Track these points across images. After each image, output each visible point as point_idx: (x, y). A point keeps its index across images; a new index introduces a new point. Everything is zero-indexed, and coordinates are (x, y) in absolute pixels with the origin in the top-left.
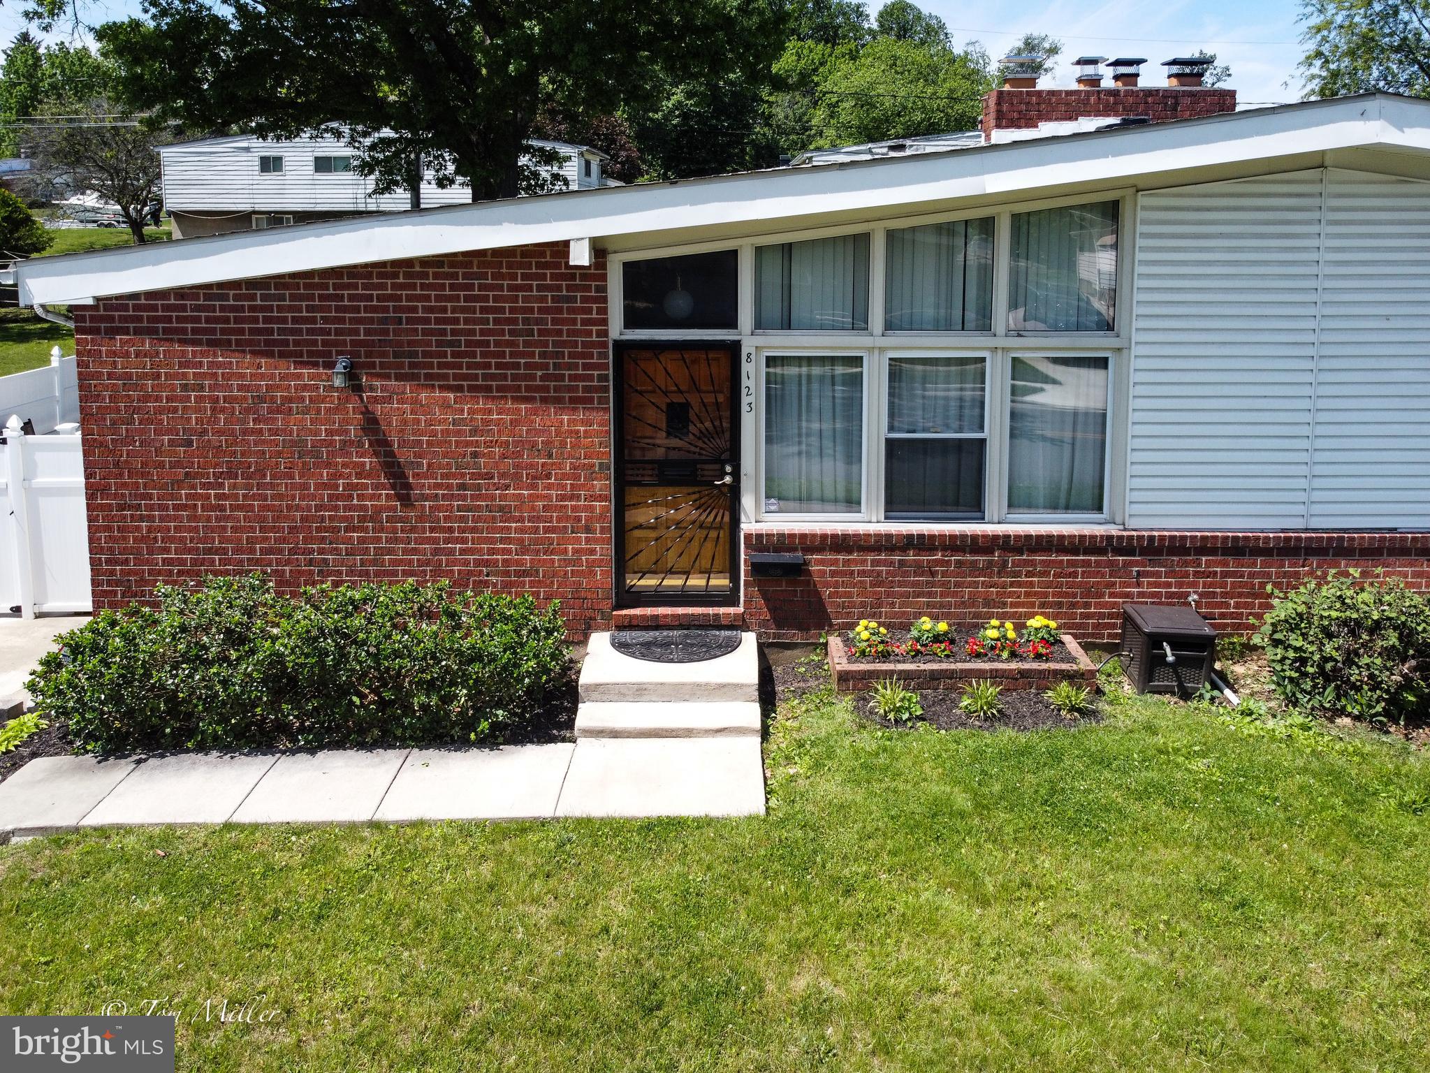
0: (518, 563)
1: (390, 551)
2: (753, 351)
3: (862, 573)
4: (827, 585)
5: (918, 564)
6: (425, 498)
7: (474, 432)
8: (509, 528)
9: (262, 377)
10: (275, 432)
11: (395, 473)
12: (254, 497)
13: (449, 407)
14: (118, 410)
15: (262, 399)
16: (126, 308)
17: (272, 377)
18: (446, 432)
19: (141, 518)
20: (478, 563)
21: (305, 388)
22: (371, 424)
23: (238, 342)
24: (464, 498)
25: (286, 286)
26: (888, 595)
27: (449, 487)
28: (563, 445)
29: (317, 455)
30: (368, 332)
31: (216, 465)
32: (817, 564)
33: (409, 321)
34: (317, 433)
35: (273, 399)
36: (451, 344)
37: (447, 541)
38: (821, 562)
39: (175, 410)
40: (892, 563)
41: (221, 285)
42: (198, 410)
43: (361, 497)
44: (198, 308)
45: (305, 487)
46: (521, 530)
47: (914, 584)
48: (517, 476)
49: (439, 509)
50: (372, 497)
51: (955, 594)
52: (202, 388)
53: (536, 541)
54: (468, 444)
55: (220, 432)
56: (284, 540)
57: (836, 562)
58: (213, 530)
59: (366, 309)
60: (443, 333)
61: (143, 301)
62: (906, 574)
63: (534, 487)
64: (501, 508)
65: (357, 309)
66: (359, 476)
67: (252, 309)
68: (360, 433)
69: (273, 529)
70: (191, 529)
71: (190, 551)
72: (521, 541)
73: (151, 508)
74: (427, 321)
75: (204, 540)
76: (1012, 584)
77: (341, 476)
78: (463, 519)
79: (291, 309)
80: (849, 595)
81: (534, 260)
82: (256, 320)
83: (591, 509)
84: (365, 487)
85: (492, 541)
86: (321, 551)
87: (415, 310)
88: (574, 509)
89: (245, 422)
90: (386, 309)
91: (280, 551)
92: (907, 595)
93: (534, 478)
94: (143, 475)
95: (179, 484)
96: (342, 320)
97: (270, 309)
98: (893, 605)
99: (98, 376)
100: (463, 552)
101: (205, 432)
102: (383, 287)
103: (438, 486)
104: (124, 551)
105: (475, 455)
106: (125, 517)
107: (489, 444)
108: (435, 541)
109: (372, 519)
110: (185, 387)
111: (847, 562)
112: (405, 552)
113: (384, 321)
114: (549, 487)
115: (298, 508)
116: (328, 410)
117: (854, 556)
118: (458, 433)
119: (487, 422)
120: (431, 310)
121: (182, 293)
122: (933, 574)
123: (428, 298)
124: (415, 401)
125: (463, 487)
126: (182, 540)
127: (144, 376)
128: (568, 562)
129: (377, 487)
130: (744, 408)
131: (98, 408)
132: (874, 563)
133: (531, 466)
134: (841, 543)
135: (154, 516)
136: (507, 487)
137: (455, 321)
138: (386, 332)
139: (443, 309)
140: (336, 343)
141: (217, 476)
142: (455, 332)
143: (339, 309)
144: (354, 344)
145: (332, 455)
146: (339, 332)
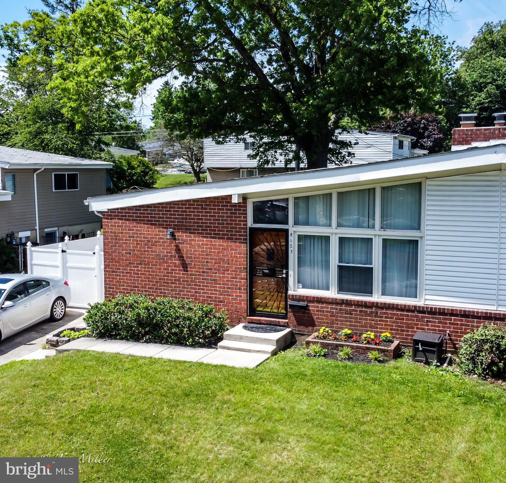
0: (219, 298)
1: (183, 291)
2: (293, 233)
3: (327, 312)
4: (315, 315)
5: (346, 310)
6: (192, 275)
7: (207, 255)
8: (216, 287)
10: (152, 252)
11: (185, 266)
13: (200, 246)
14: (112, 242)
15: (149, 241)
16: (115, 212)
17: (152, 235)
18: (199, 254)
19: (118, 275)
20: (208, 297)
21: (161, 238)
22: (178, 250)
24: (204, 276)
25: (156, 207)
26: (336, 320)
27: (199, 272)
28: (233, 261)
29: (164, 259)
31: (137, 261)
32: (313, 307)
33: (190, 219)
34: (164, 253)
35: (152, 242)
36: (201, 227)
37: (199, 289)
39: (127, 243)
40: (337, 309)
41: (140, 206)
42: (133, 244)
43: (175, 273)
44: (133, 213)
45: (160, 269)
46: (220, 288)
47: (345, 317)
48: (219, 270)
49: (197, 278)
50: (178, 274)
51: (359, 322)
52: (133, 237)
53: (224, 291)
54: (205, 259)
55: (138, 251)
56: (154, 285)
57: (318, 307)
58: (136, 280)
59: (178, 215)
60: (198, 223)
61: (120, 210)
62: (342, 313)
63: (224, 274)
64: (214, 280)
65: (175, 215)
66: (175, 266)
67: (148, 214)
68: (176, 253)
69: (151, 282)
70: (130, 280)
71: (129, 286)
72: (220, 291)
73: (120, 273)
74: (194, 219)
75: (134, 283)
76: (380, 321)
77: (170, 266)
78: (203, 283)
79: (158, 214)
80: (323, 319)
81: (225, 201)
82: (148, 217)
85: (212, 290)
87: (191, 215)
88: (236, 282)
89: (144, 248)
90: (183, 215)
92: (341, 321)
93: (224, 271)
95: (127, 266)
96: (171, 218)
97: (152, 214)
98: (337, 324)
99: (108, 232)
100: (203, 293)
101: (134, 251)
102: (182, 208)
103: (196, 272)
104: (113, 285)
106: (113, 275)
107: (211, 259)
108: (195, 289)
110: (130, 237)
111: (322, 307)
112: (187, 292)
113: (182, 219)
114: (228, 274)
116: (167, 246)
117: (324, 305)
118: (203, 255)
119: (210, 252)
120: (195, 215)
121: (130, 208)
122: (351, 314)
123: (194, 212)
124: (191, 244)
125: (203, 272)
126: (128, 283)
127: (119, 233)
128: (234, 299)
129: (180, 270)
130: (290, 252)
131: (108, 241)
132: (332, 308)
133: (223, 267)
134: (320, 300)
135: (121, 275)
136: (216, 273)
137: (202, 219)
138: (182, 222)
139: (199, 216)
140: (169, 225)
141: (137, 264)
142: (202, 223)
143: (170, 214)
144: (174, 225)
145: (167, 259)
146: (170, 222)
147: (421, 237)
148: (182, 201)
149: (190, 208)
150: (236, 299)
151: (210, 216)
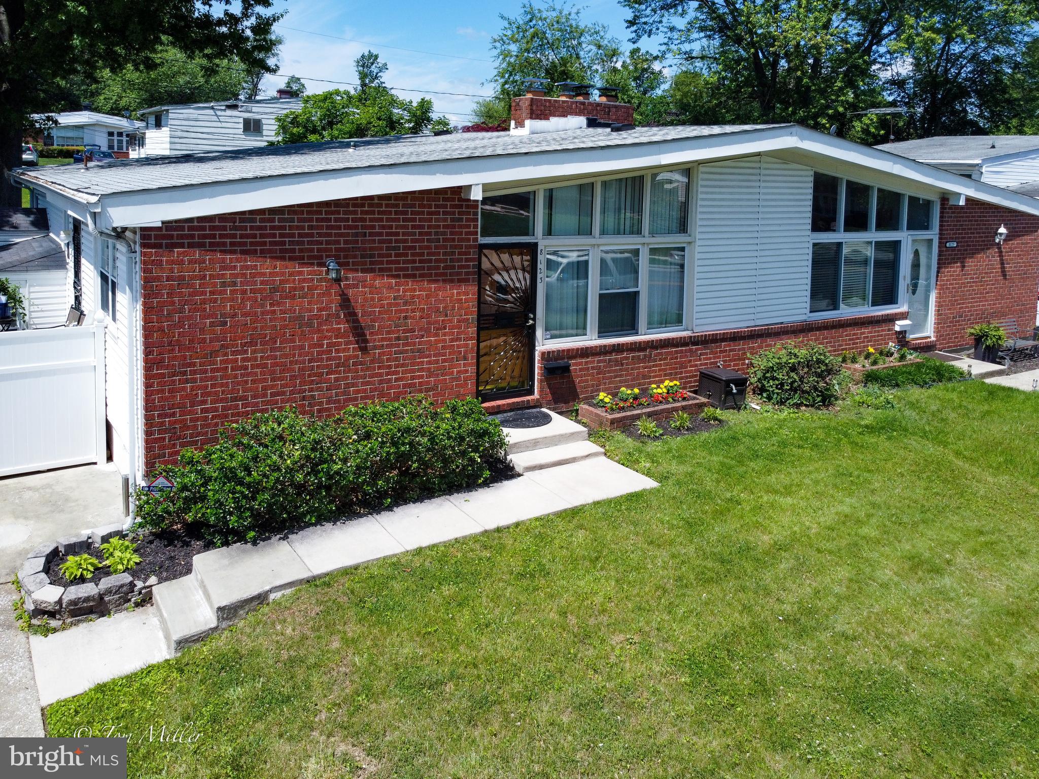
0: (428, 383)
1: (353, 385)
2: (543, 248)
3: (593, 368)
4: (578, 376)
5: (616, 360)
6: (375, 347)
7: (405, 304)
8: (423, 362)
9: (277, 274)
10: (283, 312)
11: (359, 334)
12: (268, 358)
13: (392, 288)
14: (173, 303)
15: (274, 290)
16: (183, 229)
17: (283, 274)
18: (390, 305)
20: (405, 386)
21: (304, 280)
22: (346, 302)
23: (262, 252)
24: (398, 345)
25: (295, 213)
26: (604, 378)
27: (390, 339)
28: (454, 307)
29: (310, 325)
30: (346, 242)
31: (243, 338)
32: (575, 366)
33: (371, 234)
34: (311, 310)
35: (284, 290)
36: (394, 248)
37: (387, 374)
38: (575, 364)
40: (605, 361)
42: (232, 300)
43: (337, 351)
44: (235, 228)
45: (302, 347)
46: (429, 363)
47: (615, 371)
48: (428, 330)
49: (383, 354)
50: (344, 350)
51: (631, 375)
52: (235, 284)
53: (438, 369)
54: (401, 311)
55: (245, 315)
56: (286, 386)
57: (581, 364)
58: (238, 383)
59: (346, 227)
60: (390, 241)
61: (196, 224)
62: (611, 366)
63: (436, 335)
64: (419, 350)
65: (339, 228)
66: (337, 337)
68: (339, 308)
69: (281, 379)
70: (222, 385)
71: (221, 401)
72: (429, 369)
73: (194, 372)
74: (380, 234)
76: (654, 366)
77: (325, 338)
78: (397, 359)
79: (298, 228)
80: (587, 381)
81: (441, 196)
82: (274, 236)
83: (466, 345)
84: (339, 344)
85: (413, 371)
86: (311, 390)
87: (373, 227)
88: (458, 346)
89: (262, 306)
90: (356, 227)
91: (284, 393)
92: (611, 377)
93: (438, 329)
94: (189, 349)
95: (215, 353)
96: (329, 235)
97: (284, 228)
98: (605, 383)
99: (158, 279)
100: (397, 380)
101: (235, 315)
102: (355, 213)
103: (383, 339)
104: (172, 407)
105: (406, 318)
107: (413, 311)
108: (381, 375)
109: (344, 365)
110: (224, 284)
111: (586, 363)
113: (356, 235)
114: (445, 335)
115: (296, 362)
116: (319, 295)
118: (397, 305)
119: (413, 297)
120: (383, 227)
121: (223, 217)
122: (622, 365)
123: (381, 220)
124: (371, 286)
125: (398, 338)
126: (216, 393)
128: (453, 379)
129: (347, 343)
130: (539, 280)
131: (158, 302)
132: (599, 362)
133: (437, 322)
134: (585, 353)
135: (196, 379)
136: (422, 336)
137: (397, 234)
138: (357, 242)
139: (391, 227)
140: (326, 250)
141: (243, 345)
142: (397, 241)
143: (328, 227)
144: (337, 250)
145: (320, 324)
146: (328, 243)
147: (690, 243)
148: (371, 198)
149: (373, 213)
150: (458, 379)
151: (413, 227)
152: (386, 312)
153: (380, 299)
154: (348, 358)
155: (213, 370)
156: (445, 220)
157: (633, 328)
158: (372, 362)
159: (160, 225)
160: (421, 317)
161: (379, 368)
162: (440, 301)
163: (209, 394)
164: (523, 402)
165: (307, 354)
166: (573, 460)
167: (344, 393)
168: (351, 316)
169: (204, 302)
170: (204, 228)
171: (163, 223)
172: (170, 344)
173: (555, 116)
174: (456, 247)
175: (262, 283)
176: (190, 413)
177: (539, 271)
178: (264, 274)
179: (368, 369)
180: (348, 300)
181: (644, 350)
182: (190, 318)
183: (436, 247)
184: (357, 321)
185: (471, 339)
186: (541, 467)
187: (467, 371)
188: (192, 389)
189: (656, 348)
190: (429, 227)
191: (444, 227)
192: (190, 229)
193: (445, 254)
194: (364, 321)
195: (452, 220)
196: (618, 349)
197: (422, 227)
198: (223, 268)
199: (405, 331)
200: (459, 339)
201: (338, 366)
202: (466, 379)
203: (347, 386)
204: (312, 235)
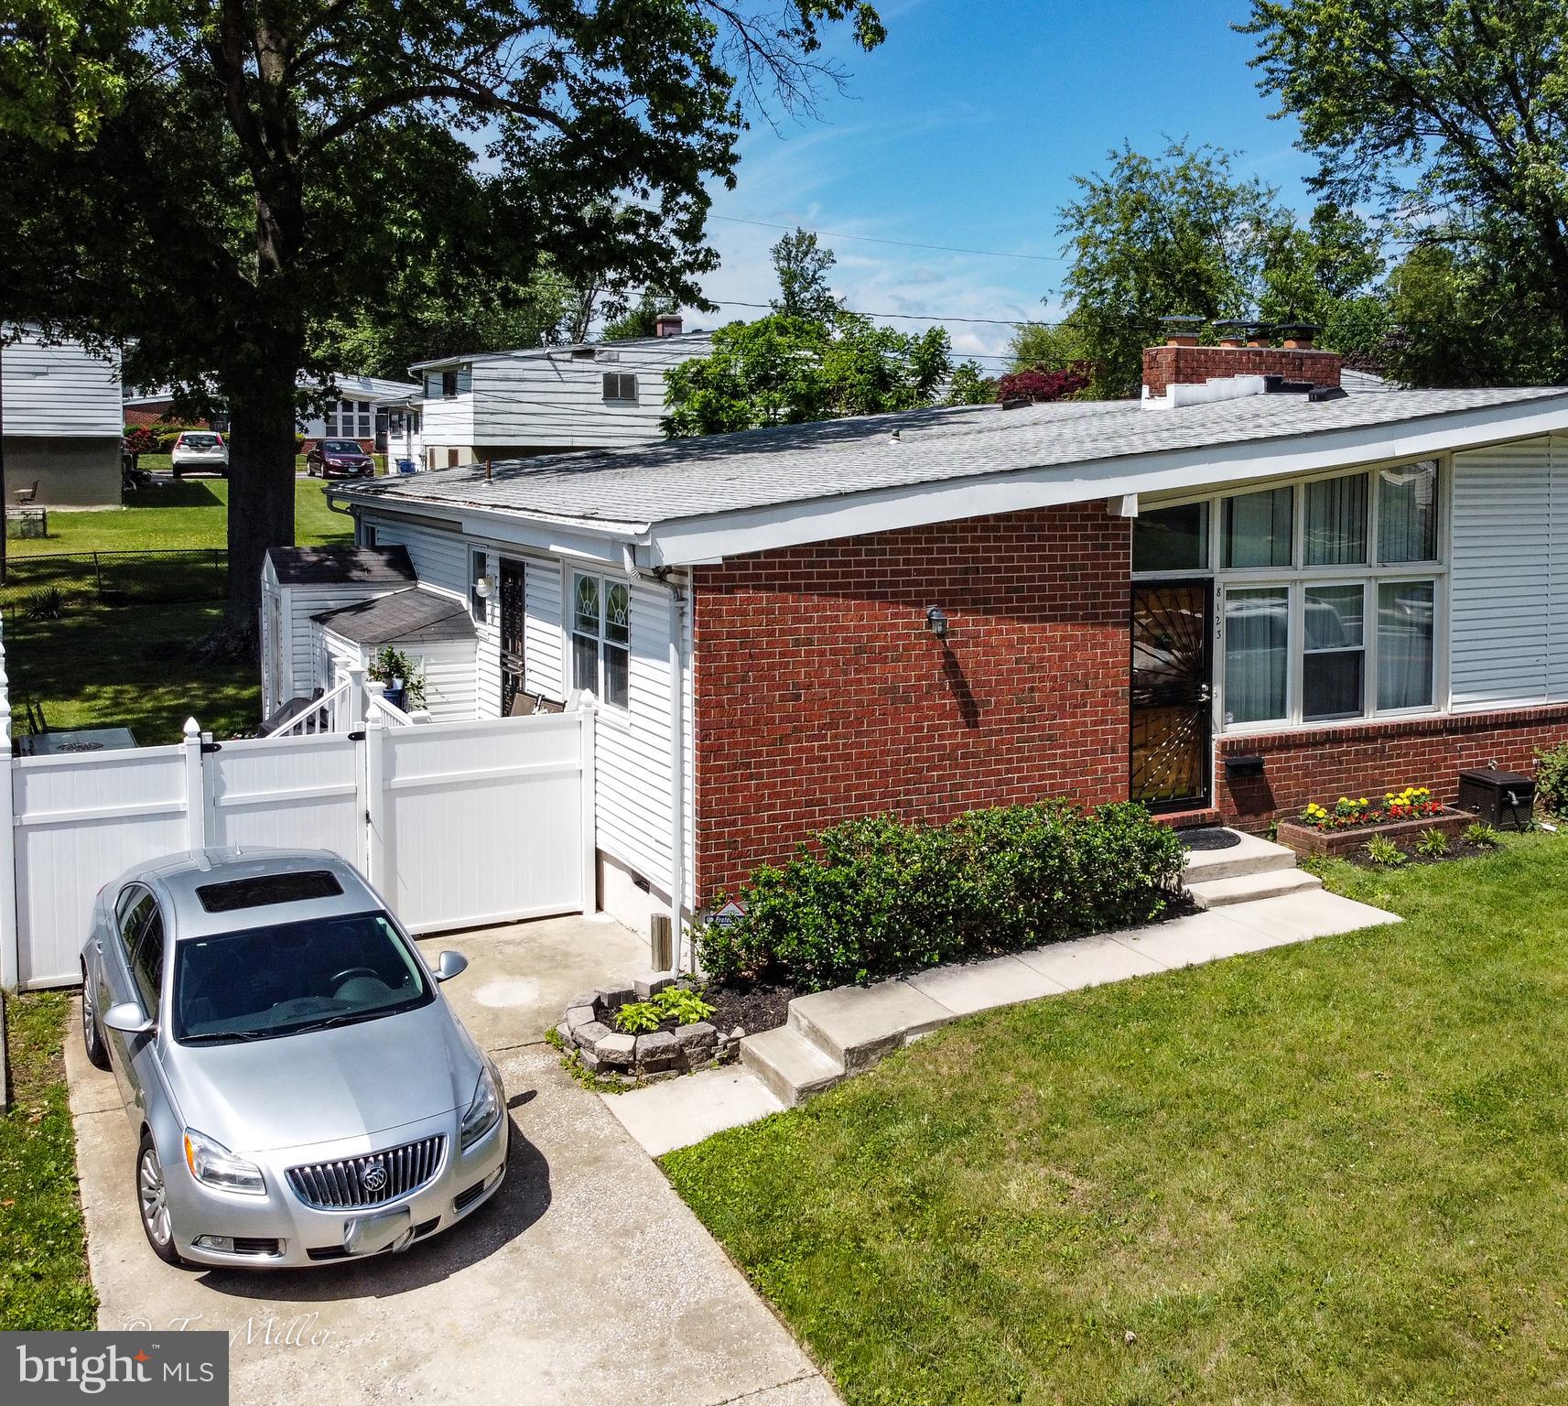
0: (1062, 785)
1: (963, 786)
2: (1221, 586)
3: (1297, 767)
4: (1274, 780)
5: (1331, 756)
6: (991, 733)
7: (1031, 669)
8: (1055, 755)
9: (863, 628)
10: (873, 681)
11: (970, 711)
12: (852, 746)
13: (1013, 646)
14: (734, 668)
15: (859, 651)
16: (746, 566)
17: (871, 628)
18: (1010, 671)
19: (751, 777)
20: (1031, 789)
21: (899, 637)
22: (951, 666)
23: (845, 597)
24: (1021, 730)
25: (887, 541)
26: (1313, 783)
27: (1010, 721)
28: (1097, 675)
29: (906, 700)
30: (952, 582)
31: (821, 717)
32: (1271, 763)
33: (986, 570)
34: (907, 679)
35: (872, 650)
36: (1017, 590)
37: (1008, 771)
38: (1271, 761)
39: (787, 665)
40: (1315, 757)
41: (831, 542)
42: (807, 664)
43: (941, 737)
44: (811, 565)
45: (896, 731)
46: (1064, 756)
47: (1330, 772)
48: (1061, 708)
49: (1002, 742)
50: (951, 736)
51: (1354, 778)
52: (810, 642)
53: (1077, 765)
54: (1025, 680)
55: (824, 685)
56: (876, 785)
57: (1279, 760)
58: (815, 781)
59: (953, 561)
60: (1010, 580)
61: (763, 560)
62: (1324, 765)
63: (1074, 715)
64: (1050, 738)
65: (943, 561)
66: (940, 717)
67: (858, 563)
68: (944, 676)
69: (868, 776)
70: (794, 783)
71: (794, 804)
72: (1064, 764)
73: (759, 765)
74: (998, 570)
75: (807, 793)
76: (1389, 765)
77: (926, 718)
78: (1020, 750)
79: (890, 563)
80: (1288, 787)
82: (860, 574)
83: (1115, 731)
84: (944, 727)
85: (1042, 768)
86: (907, 793)
87: (988, 560)
88: (1104, 732)
89: (845, 673)
90: (966, 560)
91: (871, 796)
92: (1324, 782)
93: (1076, 707)
94: (753, 732)
95: (785, 739)
96: (931, 572)
97: (872, 563)
99: (717, 635)
100: (1020, 780)
101: (812, 685)
102: (964, 540)
103: (1001, 721)
104: (732, 812)
105: (1032, 689)
106: (735, 776)
107: (1042, 680)
108: (998, 772)
109: (949, 757)
110: (797, 643)
111: (1287, 760)
113: (966, 571)
114: (1086, 714)
115: (888, 753)
116: (917, 656)
117: (1292, 754)
118: (1020, 671)
119: (1041, 660)
120: (1001, 559)
121: (796, 551)
122: (1340, 763)
123: (998, 550)
124: (986, 644)
125: (1022, 720)
126: (787, 794)
127: (758, 634)
128: (1096, 781)
129: (955, 726)
130: (1215, 635)
131: (716, 667)
132: (1306, 757)
133: (1074, 696)
134: (1285, 743)
135: (762, 773)
136: (1055, 717)
137: (1020, 569)
138: (966, 581)
139: (1011, 559)
140: (926, 593)
141: (821, 727)
142: (1019, 579)
143: (930, 561)
144: (941, 593)
145: (919, 699)
146: (929, 583)
147: (1440, 575)
148: (985, 518)
149: (987, 539)
150: (1104, 781)
151: (1042, 558)
152: (1006, 682)
153: (998, 663)
154: (955, 748)
155: (783, 762)
156: (1085, 547)
157: (1355, 707)
158: (988, 753)
159: (720, 561)
160: (1052, 689)
161: (997, 762)
162: (1078, 666)
163: (778, 795)
164: (1196, 816)
165: (902, 741)
166: (1278, 892)
167: (951, 798)
168: (960, 687)
169: (772, 667)
170: (772, 566)
171: (724, 558)
172: (730, 724)
173: (1214, 376)
174: (1100, 586)
175: (845, 640)
176: (755, 821)
177: (1215, 621)
178: (847, 629)
179: (981, 764)
180: (956, 665)
181: (1374, 740)
182: (755, 689)
183: (1073, 587)
184: (968, 694)
185: (1121, 721)
186: (1232, 901)
187: (1116, 769)
188: (758, 787)
189: (1392, 737)
190: (1063, 558)
191: (1084, 557)
192: (756, 566)
193: (1084, 597)
194: (978, 694)
195: (1095, 547)
196: (1334, 738)
197: (1054, 558)
198: (796, 621)
199: (1031, 710)
200: (1104, 722)
201: (942, 758)
202: (1114, 781)
203: (955, 787)
204: (908, 573)
